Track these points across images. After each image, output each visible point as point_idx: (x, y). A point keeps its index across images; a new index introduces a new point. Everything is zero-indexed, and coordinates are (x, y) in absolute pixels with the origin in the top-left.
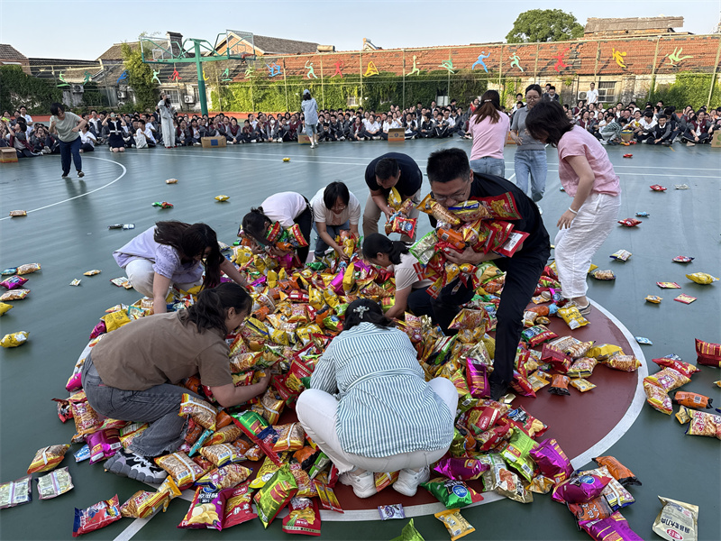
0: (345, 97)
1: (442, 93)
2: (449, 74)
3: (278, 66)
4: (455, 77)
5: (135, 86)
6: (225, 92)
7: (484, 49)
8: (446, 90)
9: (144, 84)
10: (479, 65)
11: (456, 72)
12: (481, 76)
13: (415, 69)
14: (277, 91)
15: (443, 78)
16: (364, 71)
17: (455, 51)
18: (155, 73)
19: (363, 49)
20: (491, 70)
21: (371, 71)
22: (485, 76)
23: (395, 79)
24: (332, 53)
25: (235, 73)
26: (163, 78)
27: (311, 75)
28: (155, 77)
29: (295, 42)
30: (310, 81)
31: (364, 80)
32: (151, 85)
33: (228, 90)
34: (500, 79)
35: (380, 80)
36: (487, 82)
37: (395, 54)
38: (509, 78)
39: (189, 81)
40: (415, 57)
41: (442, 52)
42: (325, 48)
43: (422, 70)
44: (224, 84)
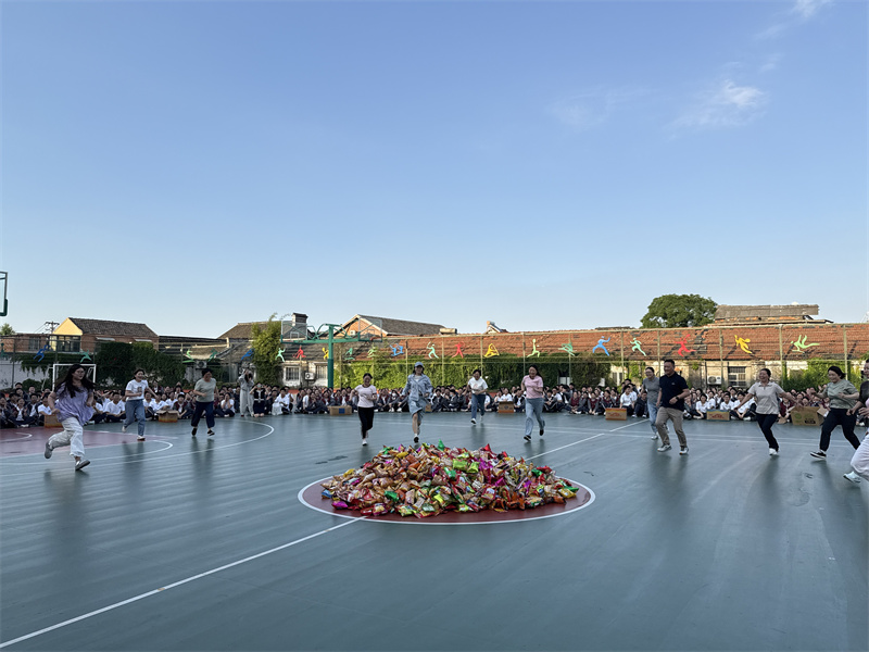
1: (565, 374)
2: (570, 356)
3: (401, 346)
4: (576, 359)
5: (259, 363)
6: (346, 370)
7: (606, 334)
8: (567, 371)
9: (267, 362)
10: (600, 349)
11: (576, 355)
12: (603, 359)
13: (535, 352)
14: (397, 369)
15: (564, 360)
16: (485, 352)
17: (576, 335)
18: (280, 352)
19: (486, 331)
20: (613, 354)
21: (491, 352)
22: (607, 359)
23: (515, 360)
24: (454, 336)
25: (357, 353)
26: (287, 356)
27: (432, 355)
28: (280, 355)
29: (418, 324)
30: (431, 360)
31: (485, 360)
32: (274, 362)
33: (350, 368)
34: (622, 362)
35: (501, 360)
36: (609, 365)
37: (517, 337)
38: (632, 362)
39: (313, 359)
40: (534, 341)
41: (563, 336)
42: (448, 331)
43: (543, 352)
44: (347, 362)
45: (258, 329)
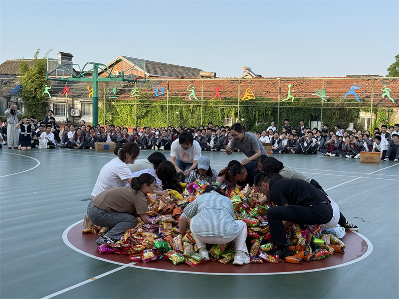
0: (223, 118)
1: (316, 119)
2: (322, 102)
3: (161, 87)
4: (328, 105)
5: (27, 99)
6: (110, 108)
7: (357, 81)
8: (319, 115)
9: (35, 97)
10: (351, 95)
11: (329, 100)
12: (353, 105)
13: (289, 96)
14: (159, 109)
15: (316, 105)
16: (242, 95)
17: (329, 82)
18: (47, 88)
19: (242, 76)
20: (363, 100)
21: (248, 96)
22: (357, 105)
23: (270, 104)
24: (213, 79)
25: (121, 92)
26: (53, 93)
27: (192, 97)
28: (46, 91)
29: (178, 67)
30: (191, 102)
31: (242, 103)
32: (42, 98)
33: (113, 107)
34: (372, 108)
35: (257, 104)
36: (358, 111)
37: (273, 82)
38: (380, 108)
39: (78, 97)
40: (290, 86)
41: (317, 82)
42: (207, 74)
43: (297, 97)
44: (110, 101)
45: (25, 66)
